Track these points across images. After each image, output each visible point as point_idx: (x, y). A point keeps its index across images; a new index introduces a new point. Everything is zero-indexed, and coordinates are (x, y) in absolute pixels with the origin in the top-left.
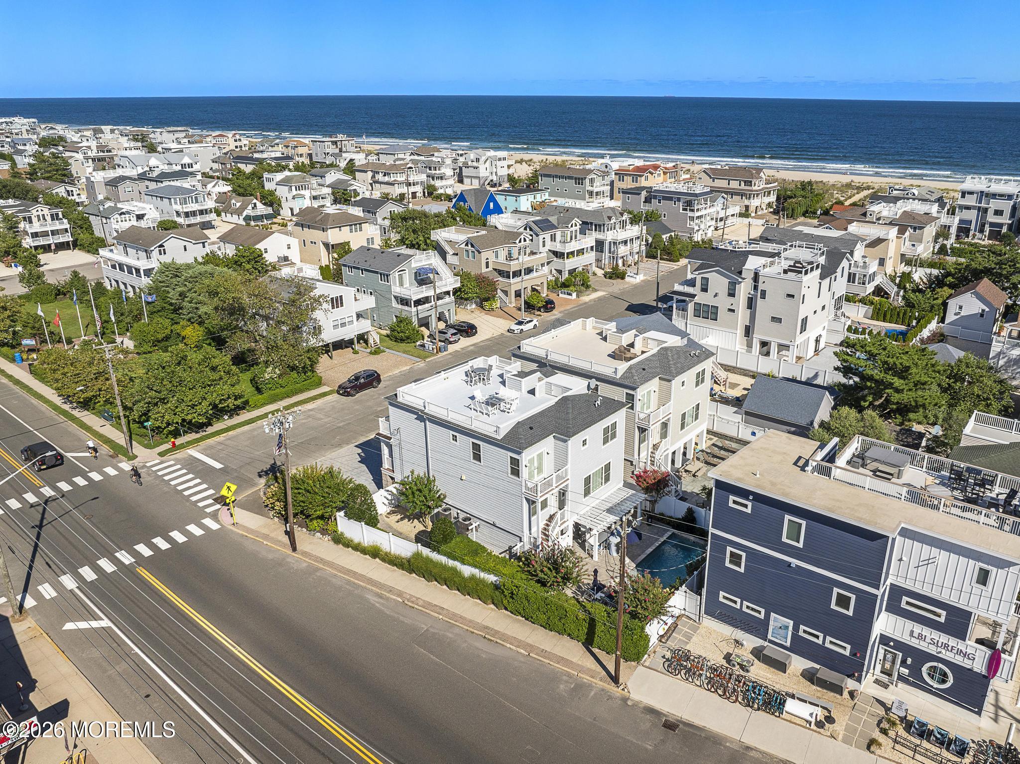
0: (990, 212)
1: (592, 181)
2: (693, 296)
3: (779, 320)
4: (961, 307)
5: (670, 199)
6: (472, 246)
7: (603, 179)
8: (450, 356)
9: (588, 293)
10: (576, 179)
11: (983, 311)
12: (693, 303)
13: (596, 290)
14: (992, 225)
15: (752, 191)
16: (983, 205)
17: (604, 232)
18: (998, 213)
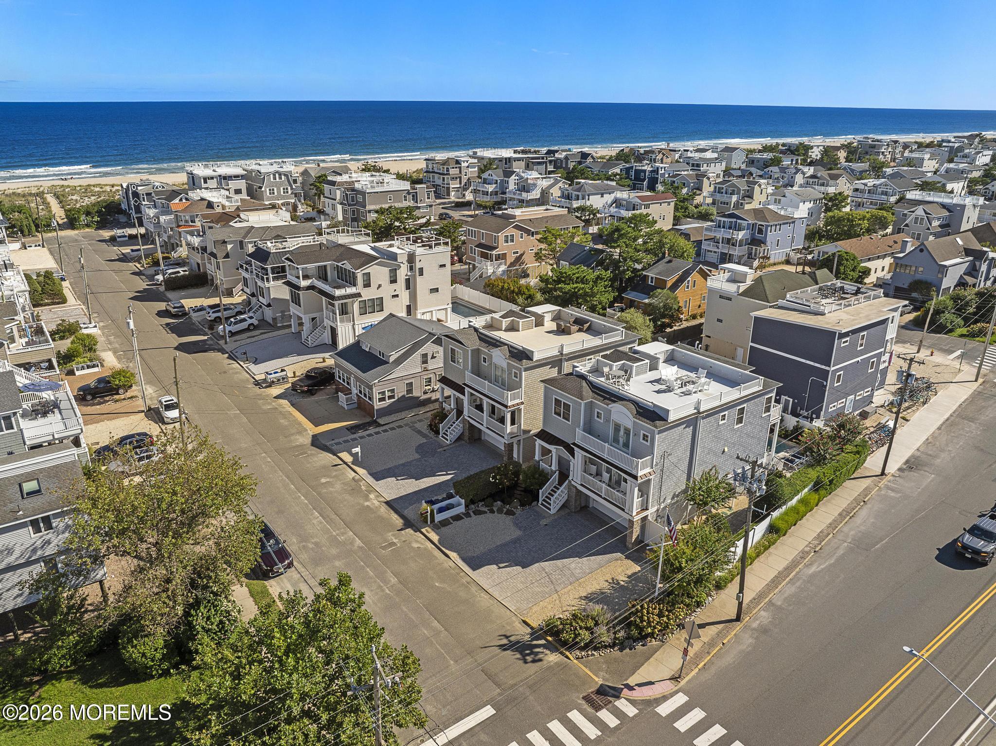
3: (437, 290)
12: (357, 303)
18: (238, 191)
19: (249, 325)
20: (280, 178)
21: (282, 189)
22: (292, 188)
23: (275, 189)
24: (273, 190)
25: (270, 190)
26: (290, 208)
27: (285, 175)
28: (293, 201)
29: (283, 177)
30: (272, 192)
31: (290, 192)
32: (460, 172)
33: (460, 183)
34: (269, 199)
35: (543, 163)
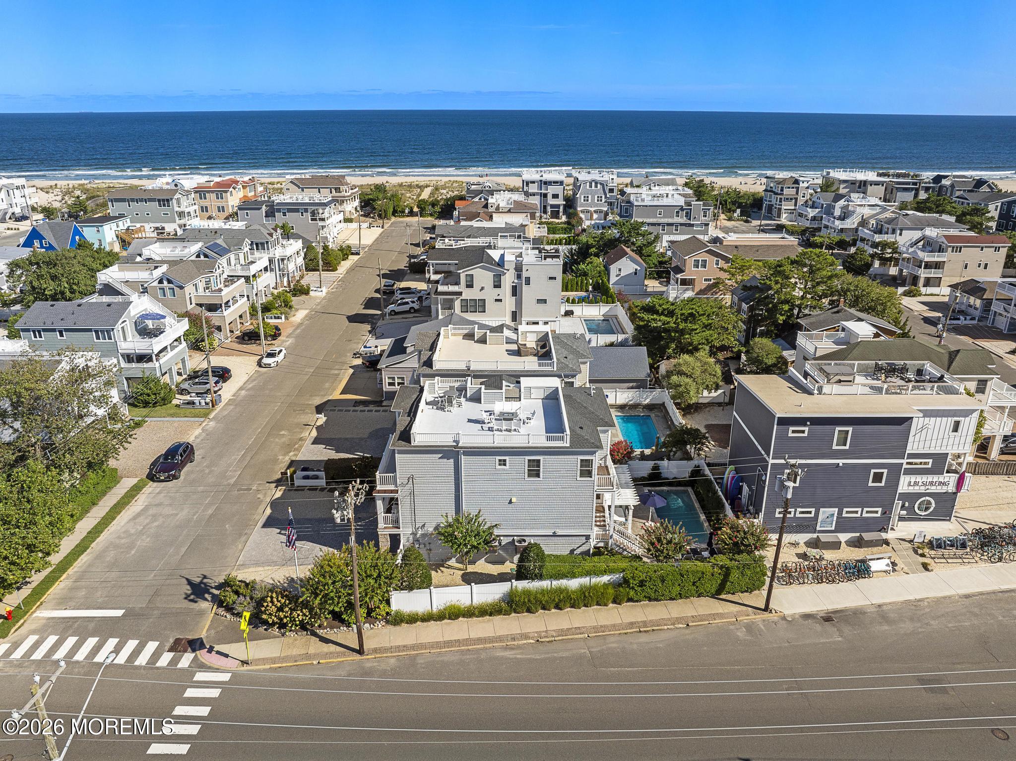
0: (550, 196)
1: (178, 200)
2: (460, 294)
3: (545, 301)
4: (620, 270)
5: (297, 211)
6: (169, 282)
7: (188, 199)
8: (232, 407)
9: (292, 313)
10: (159, 201)
11: (636, 270)
12: (459, 300)
13: (297, 310)
14: (552, 206)
15: (344, 197)
16: (543, 191)
17: (268, 249)
18: (555, 196)
19: (411, 308)
20: (596, 187)
21: (596, 197)
22: (606, 197)
23: (590, 197)
24: (588, 197)
25: (585, 197)
26: (603, 215)
27: (601, 184)
28: (605, 209)
29: (599, 185)
30: (586, 199)
31: (603, 201)
32: (797, 193)
33: (796, 205)
34: (582, 206)
35: (912, 189)
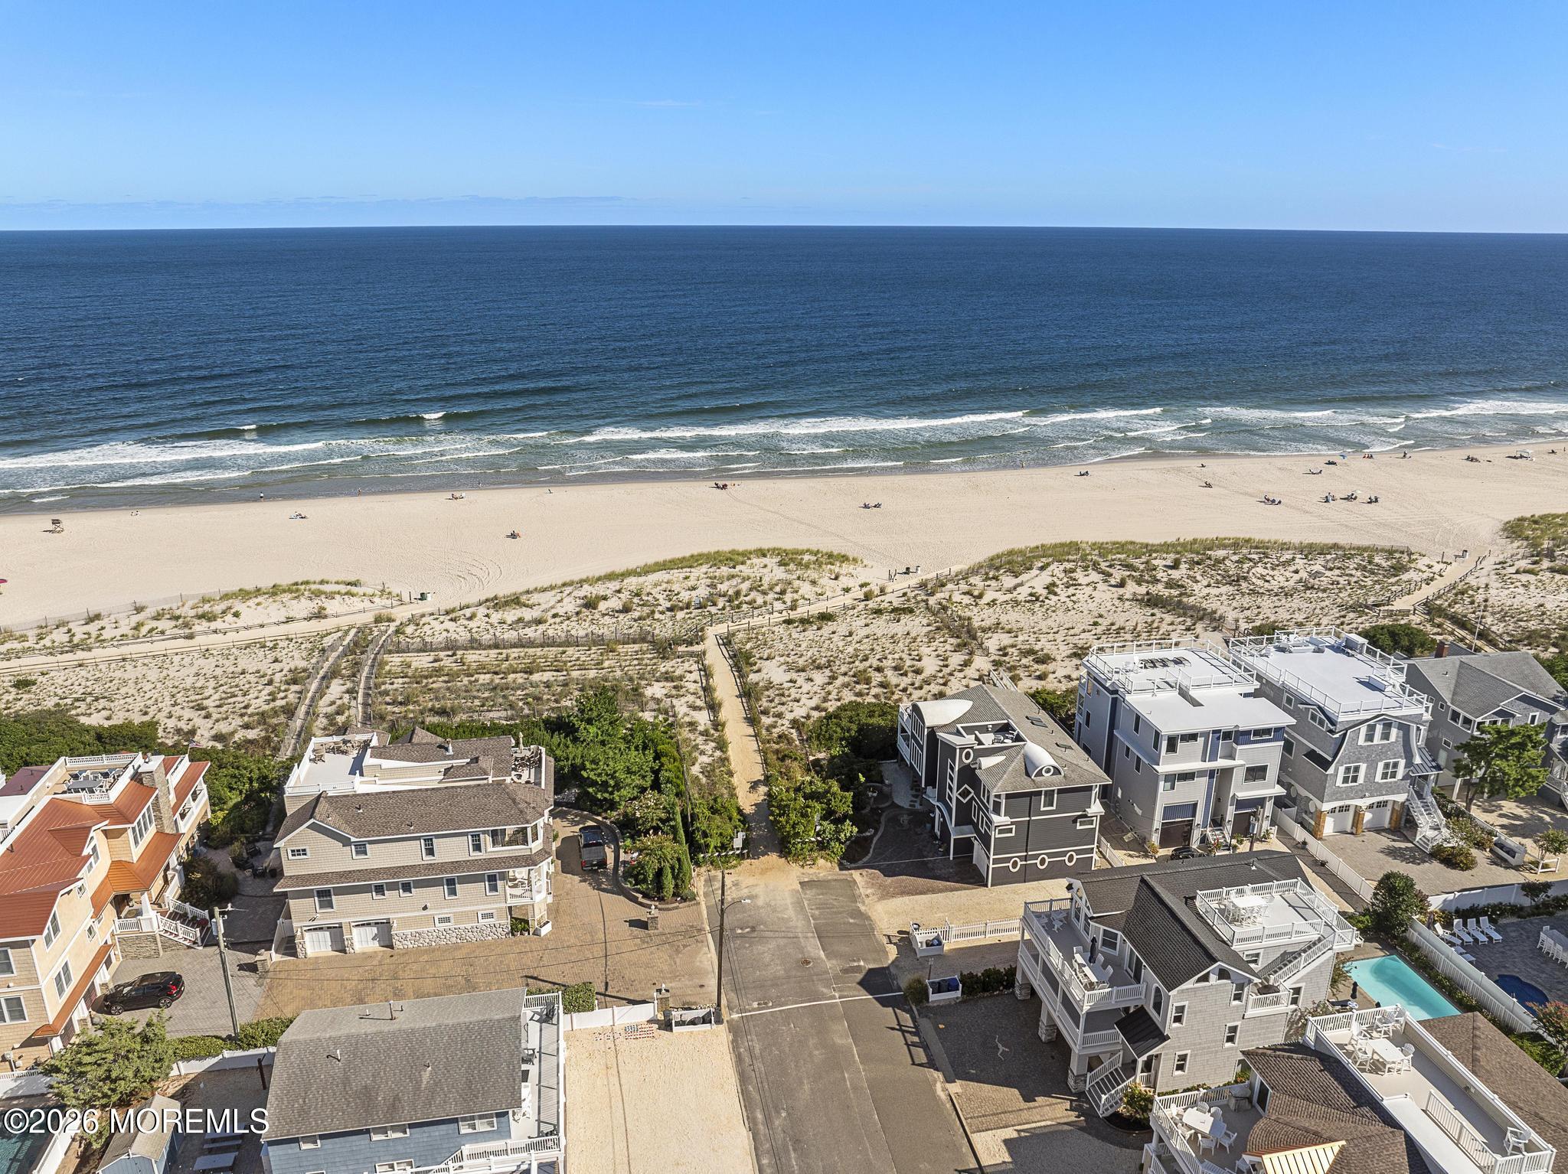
0: (1238, 776)
14: (1241, 804)
16: (1220, 763)
22: (1409, 764)
23: (1363, 767)
26: (1391, 816)
27: (1401, 727)
28: (1401, 798)
29: (1394, 732)
30: (1351, 776)
31: (1400, 775)
